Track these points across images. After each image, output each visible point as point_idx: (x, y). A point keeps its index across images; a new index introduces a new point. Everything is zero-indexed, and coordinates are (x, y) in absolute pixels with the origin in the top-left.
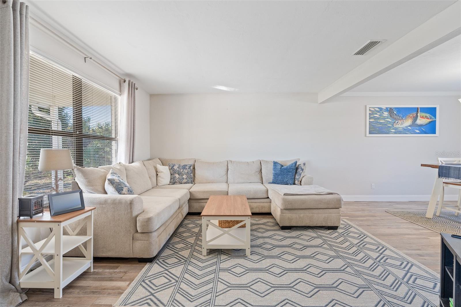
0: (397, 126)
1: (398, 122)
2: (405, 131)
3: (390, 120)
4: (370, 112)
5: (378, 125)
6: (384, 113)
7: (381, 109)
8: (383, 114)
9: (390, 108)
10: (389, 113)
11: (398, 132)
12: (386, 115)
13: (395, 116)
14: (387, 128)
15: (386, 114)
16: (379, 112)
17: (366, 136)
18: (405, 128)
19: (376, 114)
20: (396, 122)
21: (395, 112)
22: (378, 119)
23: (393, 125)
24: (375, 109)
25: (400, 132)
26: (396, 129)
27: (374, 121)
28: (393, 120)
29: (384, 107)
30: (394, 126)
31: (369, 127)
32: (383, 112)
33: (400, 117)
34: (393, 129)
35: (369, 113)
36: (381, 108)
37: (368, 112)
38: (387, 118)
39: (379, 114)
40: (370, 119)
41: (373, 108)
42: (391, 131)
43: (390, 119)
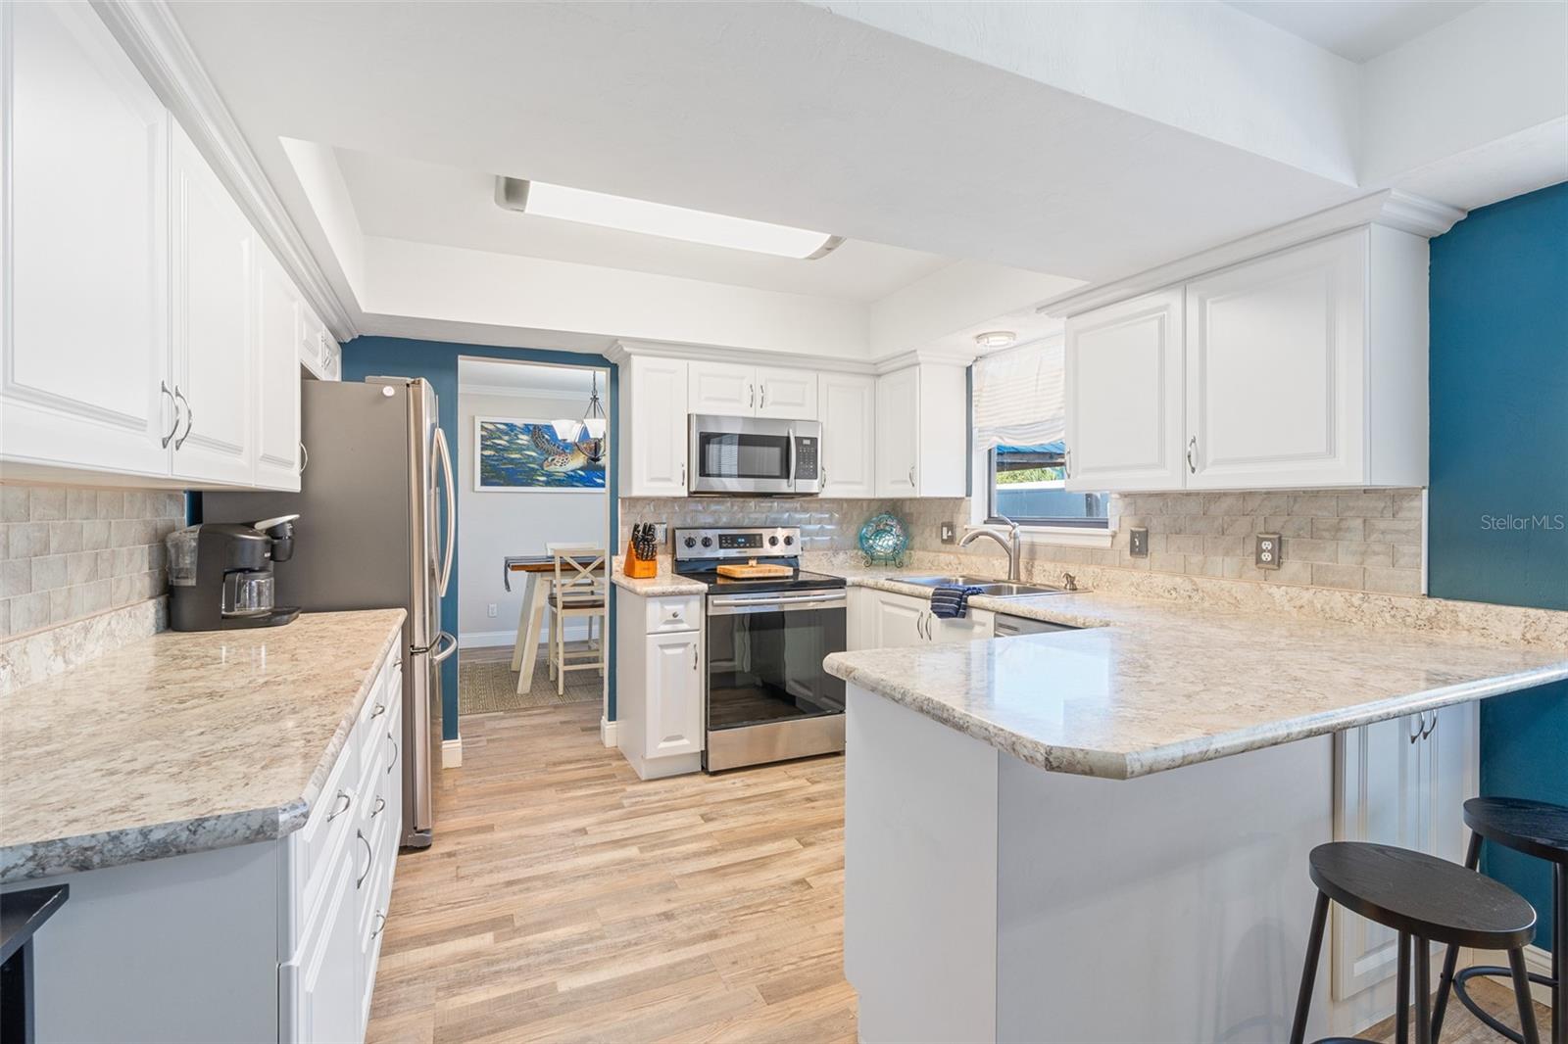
0: (552, 468)
1: (553, 460)
2: (571, 480)
3: (534, 454)
4: (484, 433)
5: (505, 464)
6: (521, 436)
7: (512, 427)
8: (518, 439)
9: (535, 427)
10: (532, 437)
11: (553, 481)
12: (526, 443)
13: (546, 446)
14: (525, 472)
15: (524, 439)
16: (506, 434)
17: (473, 490)
18: (573, 474)
19: (500, 438)
20: (550, 459)
21: (546, 436)
22: (505, 449)
23: (542, 466)
24: (498, 426)
25: (560, 483)
26: (549, 475)
27: (494, 455)
28: (541, 454)
29: (519, 422)
30: (546, 469)
31: (482, 469)
32: (516, 435)
33: (558, 448)
34: (543, 475)
35: (482, 436)
36: (512, 425)
37: (478, 433)
38: (528, 450)
39: (506, 438)
40: (482, 449)
41: (491, 423)
42: (538, 480)
43: (534, 451)
